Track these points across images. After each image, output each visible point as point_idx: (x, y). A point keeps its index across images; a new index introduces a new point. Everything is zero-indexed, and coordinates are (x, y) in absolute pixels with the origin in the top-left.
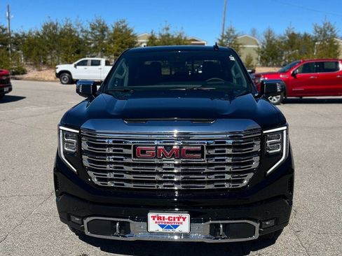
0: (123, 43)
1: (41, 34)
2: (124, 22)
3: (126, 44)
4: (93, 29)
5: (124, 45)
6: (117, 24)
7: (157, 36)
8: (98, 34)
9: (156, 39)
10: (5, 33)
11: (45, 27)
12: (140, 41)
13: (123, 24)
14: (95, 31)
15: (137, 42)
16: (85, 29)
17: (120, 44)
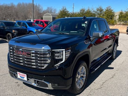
0: (108, 15)
1: (79, 13)
2: (110, 7)
3: (109, 16)
4: (97, 10)
5: (108, 16)
6: (107, 8)
7: (124, 12)
8: (99, 12)
9: (123, 13)
10: (68, 13)
11: (81, 11)
12: (116, 14)
13: (110, 8)
14: (98, 11)
15: (115, 15)
16: (95, 10)
17: (107, 16)
